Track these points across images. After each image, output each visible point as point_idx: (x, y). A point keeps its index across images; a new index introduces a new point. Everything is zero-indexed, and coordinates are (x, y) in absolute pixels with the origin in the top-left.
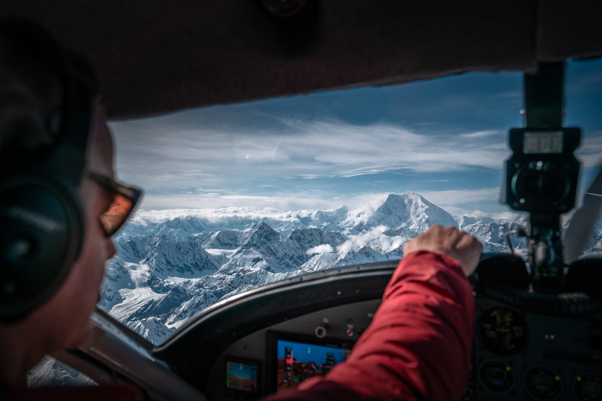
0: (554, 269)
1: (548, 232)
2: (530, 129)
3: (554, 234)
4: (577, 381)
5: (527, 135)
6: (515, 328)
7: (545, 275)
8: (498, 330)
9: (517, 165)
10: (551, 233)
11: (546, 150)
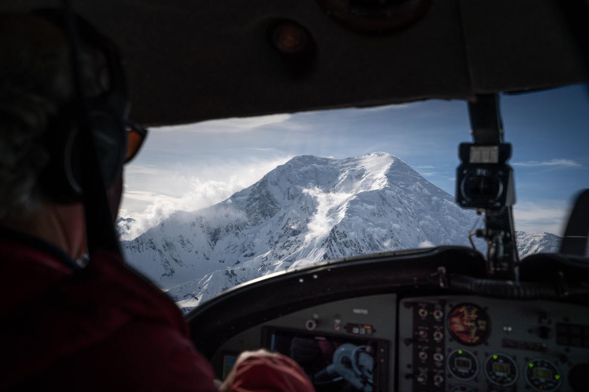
0: (505, 265)
1: (500, 233)
2: (476, 144)
3: (505, 235)
4: (529, 367)
5: (473, 148)
6: (480, 322)
7: (498, 269)
8: (466, 323)
9: (465, 172)
10: (503, 233)
11: (486, 161)
